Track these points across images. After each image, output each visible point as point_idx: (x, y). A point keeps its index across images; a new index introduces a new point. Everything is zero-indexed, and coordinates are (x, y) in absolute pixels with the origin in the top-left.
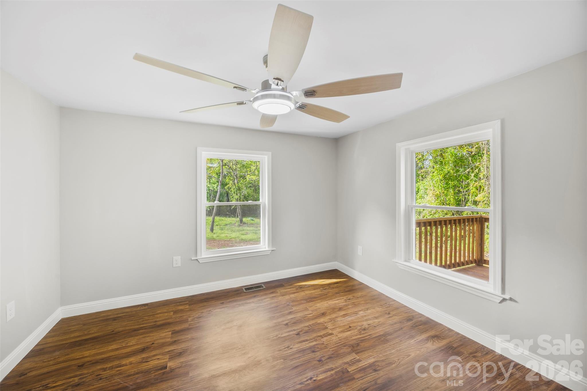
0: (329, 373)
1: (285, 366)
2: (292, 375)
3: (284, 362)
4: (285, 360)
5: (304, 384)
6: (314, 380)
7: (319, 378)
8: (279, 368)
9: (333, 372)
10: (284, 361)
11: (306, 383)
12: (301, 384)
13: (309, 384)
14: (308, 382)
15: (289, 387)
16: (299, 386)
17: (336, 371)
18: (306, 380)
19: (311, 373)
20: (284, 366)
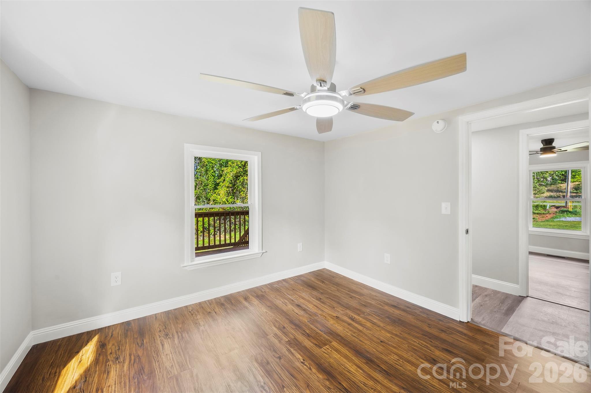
0: (293, 351)
1: (292, 384)
2: (303, 377)
3: (288, 387)
4: (283, 387)
5: (310, 367)
6: (304, 360)
7: (301, 357)
8: (297, 390)
9: (292, 350)
10: (285, 387)
11: (309, 366)
12: (310, 369)
13: (309, 364)
14: (307, 364)
15: (317, 378)
16: (314, 370)
17: (290, 348)
18: (305, 366)
19: (296, 363)
20: (293, 386)
